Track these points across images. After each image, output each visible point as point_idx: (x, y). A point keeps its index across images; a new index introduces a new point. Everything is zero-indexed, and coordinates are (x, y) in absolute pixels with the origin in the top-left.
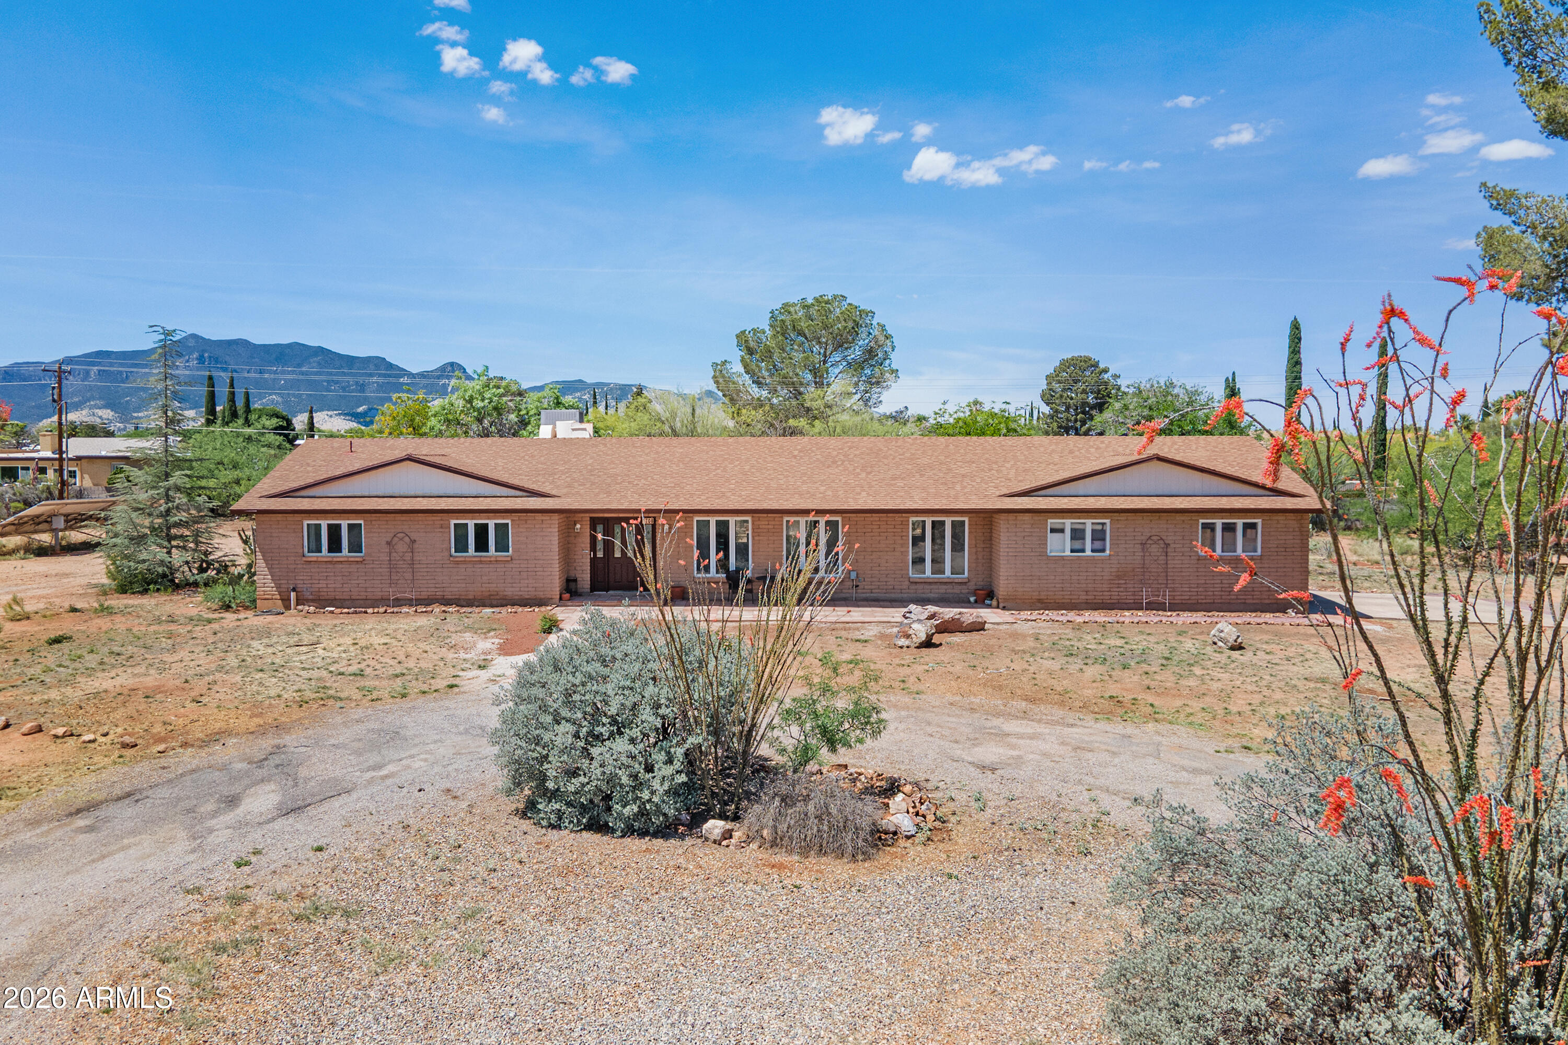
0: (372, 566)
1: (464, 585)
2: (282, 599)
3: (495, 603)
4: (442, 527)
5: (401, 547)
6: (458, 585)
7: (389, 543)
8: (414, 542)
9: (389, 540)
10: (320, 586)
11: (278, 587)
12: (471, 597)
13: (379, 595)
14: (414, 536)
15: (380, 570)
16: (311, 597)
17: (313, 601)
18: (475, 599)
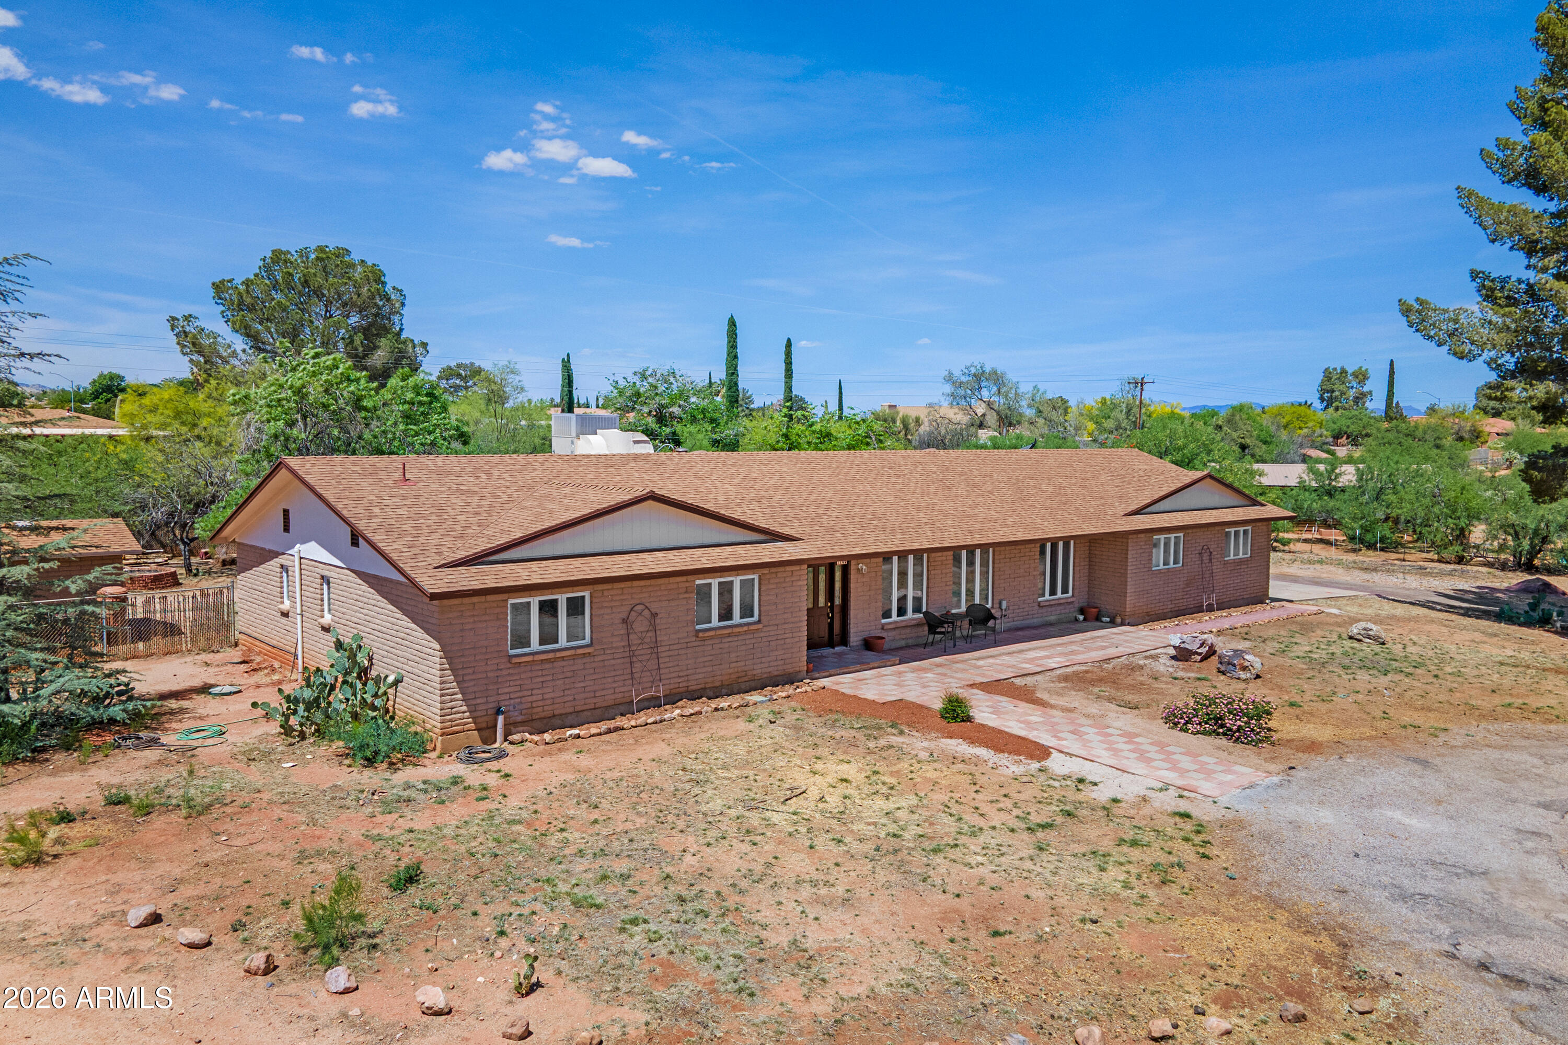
0: (601, 658)
1: (710, 669)
2: (478, 729)
3: (743, 686)
4: (686, 592)
5: (640, 625)
6: (704, 670)
7: (625, 621)
8: (654, 615)
9: (624, 615)
10: (534, 698)
11: (472, 710)
12: (717, 684)
13: (610, 699)
14: (654, 607)
15: (613, 662)
16: (519, 719)
17: (523, 723)
18: (722, 686)
